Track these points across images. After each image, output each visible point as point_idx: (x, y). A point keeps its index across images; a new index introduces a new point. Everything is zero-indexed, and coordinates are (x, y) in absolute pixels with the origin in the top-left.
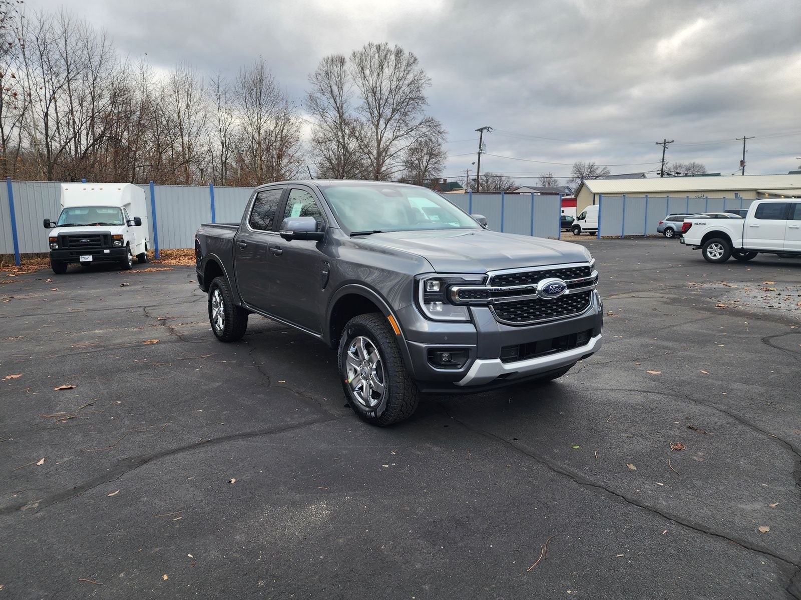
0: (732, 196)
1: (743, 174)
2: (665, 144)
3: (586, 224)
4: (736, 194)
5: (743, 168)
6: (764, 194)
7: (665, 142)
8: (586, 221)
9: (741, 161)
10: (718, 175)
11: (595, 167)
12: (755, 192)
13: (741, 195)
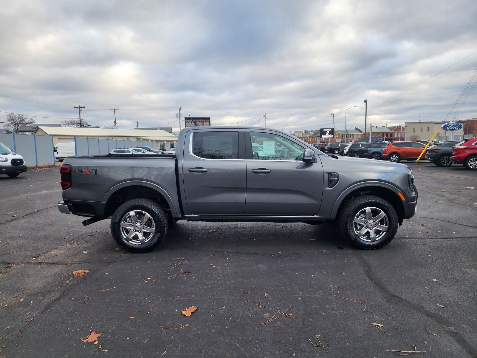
0: (126, 139)
1: (116, 128)
2: (80, 108)
3: (58, 154)
4: (128, 139)
5: (116, 125)
6: (140, 139)
7: (80, 107)
8: (57, 153)
9: (115, 121)
10: (99, 127)
11: (24, 118)
12: (136, 138)
13: (130, 139)
